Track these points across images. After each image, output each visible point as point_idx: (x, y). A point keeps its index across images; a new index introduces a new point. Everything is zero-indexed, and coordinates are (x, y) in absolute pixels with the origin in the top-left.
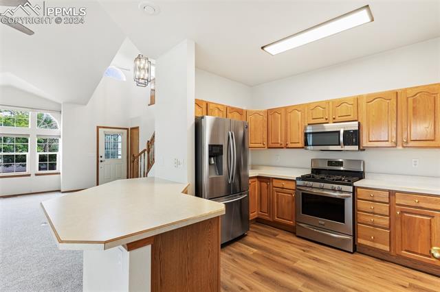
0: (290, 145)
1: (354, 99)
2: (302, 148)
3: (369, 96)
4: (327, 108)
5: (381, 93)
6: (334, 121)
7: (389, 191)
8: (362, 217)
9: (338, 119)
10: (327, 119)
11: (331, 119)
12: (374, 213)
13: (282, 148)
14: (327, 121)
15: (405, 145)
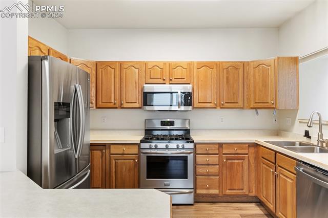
0: (125, 105)
1: (188, 64)
2: (140, 108)
3: (199, 63)
4: (164, 69)
5: (207, 62)
6: (171, 82)
7: (218, 143)
8: (200, 170)
9: (174, 81)
10: (164, 80)
11: (167, 80)
12: (208, 165)
13: (116, 108)
14: (164, 82)
15: (222, 106)
